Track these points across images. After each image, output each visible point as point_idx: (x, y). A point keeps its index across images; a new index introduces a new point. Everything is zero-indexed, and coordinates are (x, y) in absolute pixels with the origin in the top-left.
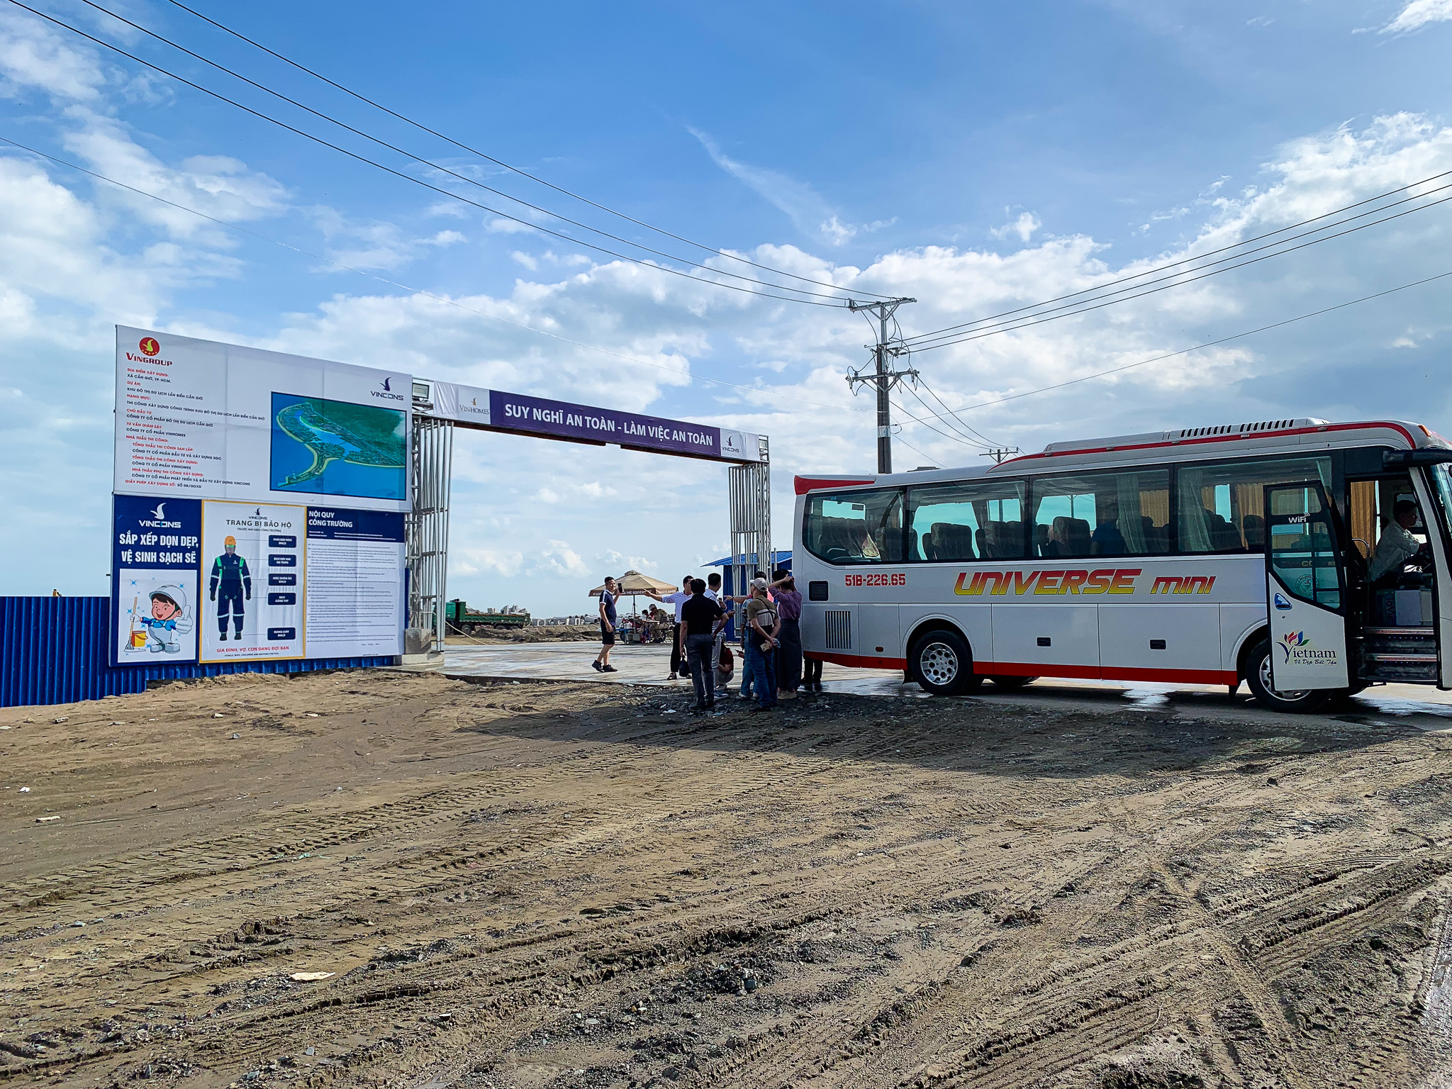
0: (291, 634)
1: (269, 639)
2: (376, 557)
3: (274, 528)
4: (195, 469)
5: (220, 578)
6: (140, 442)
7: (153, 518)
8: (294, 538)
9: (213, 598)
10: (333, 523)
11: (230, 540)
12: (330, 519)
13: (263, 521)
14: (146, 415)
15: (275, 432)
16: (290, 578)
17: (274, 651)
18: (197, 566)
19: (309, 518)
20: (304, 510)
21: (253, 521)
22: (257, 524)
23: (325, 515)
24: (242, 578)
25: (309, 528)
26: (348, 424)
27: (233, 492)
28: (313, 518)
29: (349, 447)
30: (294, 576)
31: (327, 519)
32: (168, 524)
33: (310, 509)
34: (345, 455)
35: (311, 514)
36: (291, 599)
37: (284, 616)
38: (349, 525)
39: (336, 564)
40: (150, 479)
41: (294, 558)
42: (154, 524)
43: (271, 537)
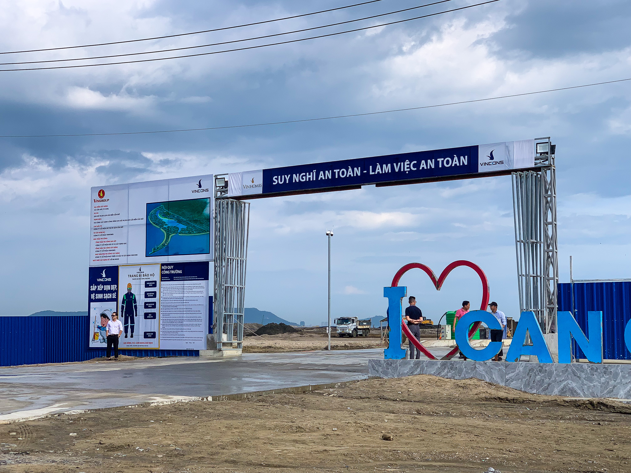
0: (153, 335)
1: (145, 338)
2: (194, 290)
3: (147, 277)
4: (117, 250)
5: (125, 305)
6: (98, 241)
7: (101, 277)
8: (155, 282)
9: (122, 316)
10: (173, 272)
11: (130, 285)
12: (172, 269)
13: (142, 274)
14: (100, 227)
15: (148, 224)
16: (153, 304)
17: (146, 344)
18: (116, 300)
19: (162, 270)
20: (159, 266)
21: (139, 274)
22: (140, 275)
23: (169, 267)
24: (134, 305)
25: (162, 275)
26: (180, 213)
27: (132, 260)
28: (163, 270)
29: (181, 226)
30: (155, 303)
31: (170, 270)
32: (107, 280)
33: (163, 265)
34: (179, 231)
35: (163, 268)
36: (154, 316)
37: (151, 325)
38: (180, 272)
39: (174, 295)
40: (102, 258)
41: (155, 292)
42: (102, 280)
43: (146, 282)
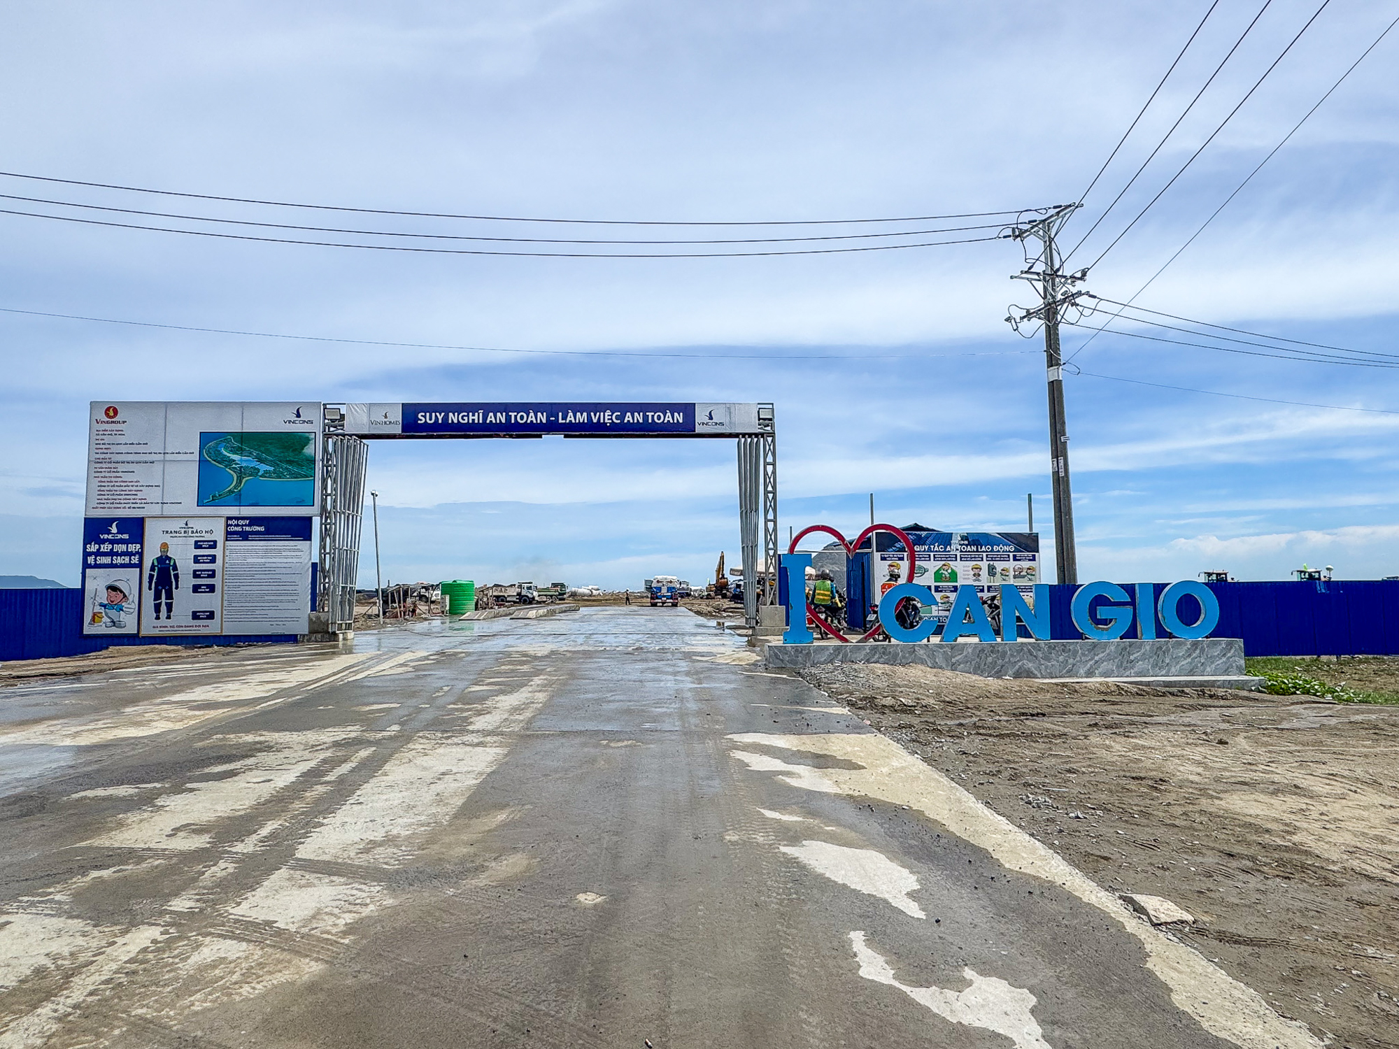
0: (211, 615)
1: (193, 619)
2: (284, 554)
3: (199, 535)
4: (140, 495)
5: (155, 574)
6: (103, 480)
7: (109, 532)
8: (215, 542)
9: (150, 589)
10: (248, 529)
11: (165, 546)
12: (246, 525)
13: (190, 530)
14: (108, 460)
15: (202, 461)
16: (210, 573)
17: (197, 628)
18: (140, 565)
19: (228, 525)
20: (223, 520)
21: (183, 530)
22: (185, 532)
23: (241, 522)
24: (172, 573)
25: (228, 533)
26: (263, 449)
27: (169, 510)
28: (231, 525)
29: (263, 468)
30: (214, 571)
31: (243, 525)
32: (120, 536)
33: (229, 518)
34: (260, 474)
35: (230, 522)
36: (211, 588)
37: (204, 602)
38: (262, 529)
39: (249, 560)
40: (109, 505)
41: (214, 557)
42: (110, 537)
43: (196, 542)
